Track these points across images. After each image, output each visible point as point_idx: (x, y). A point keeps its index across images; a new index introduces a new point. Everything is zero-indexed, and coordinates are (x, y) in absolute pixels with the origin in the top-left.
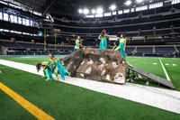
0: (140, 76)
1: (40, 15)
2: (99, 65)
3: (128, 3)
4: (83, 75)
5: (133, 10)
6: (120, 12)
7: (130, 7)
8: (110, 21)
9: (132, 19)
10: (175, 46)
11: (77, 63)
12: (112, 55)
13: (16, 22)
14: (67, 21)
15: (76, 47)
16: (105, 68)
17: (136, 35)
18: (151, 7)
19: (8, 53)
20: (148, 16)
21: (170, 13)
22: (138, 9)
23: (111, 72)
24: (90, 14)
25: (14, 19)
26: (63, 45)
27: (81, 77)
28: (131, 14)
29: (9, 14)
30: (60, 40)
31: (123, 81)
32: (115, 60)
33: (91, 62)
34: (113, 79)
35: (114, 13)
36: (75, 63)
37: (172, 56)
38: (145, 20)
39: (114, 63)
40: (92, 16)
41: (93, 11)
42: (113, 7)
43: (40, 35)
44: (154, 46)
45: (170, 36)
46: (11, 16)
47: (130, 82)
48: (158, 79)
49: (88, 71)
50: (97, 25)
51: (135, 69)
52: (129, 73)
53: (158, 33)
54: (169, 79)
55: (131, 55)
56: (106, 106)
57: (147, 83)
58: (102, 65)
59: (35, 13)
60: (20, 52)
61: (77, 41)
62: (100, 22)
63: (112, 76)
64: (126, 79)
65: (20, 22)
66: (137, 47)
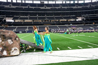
0: (30, 47)
9: (24, 7)
10: (48, 26)
12: (8, 34)
17: (27, 19)
20: (33, 8)
22: (27, 2)
23: (7, 48)
31: (17, 52)
32: (10, 38)
34: (10, 53)
35: (10, 1)
38: (31, 9)
39: (9, 41)
44: (38, 26)
45: (45, 20)
47: (23, 52)
51: (26, 43)
52: (22, 46)
53: (39, 18)
57: (35, 50)
63: (9, 51)
64: (20, 50)
66: (28, 27)
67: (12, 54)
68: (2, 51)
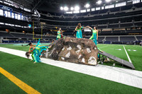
0: (108, 59)
1: (29, 11)
2: (76, 50)
3: (99, 2)
4: (63, 59)
5: (103, 8)
6: (93, 10)
7: (101, 6)
8: (85, 17)
9: (102, 14)
10: (135, 36)
11: (59, 49)
12: (87, 43)
13: (9, 16)
14: (51, 16)
15: (58, 37)
16: (81, 53)
18: (117, 5)
19: (3, 42)
20: (115, 13)
21: (132, 10)
22: (107, 7)
23: (85, 56)
24: (70, 11)
25: (8, 14)
26: (48, 35)
27: (62, 60)
28: (102, 11)
29: (4, 10)
30: (45, 31)
31: (95, 63)
32: (89, 47)
33: (70, 48)
34: (87, 62)
35: (89, 10)
36: (57, 49)
37: (133, 44)
38: (113, 16)
39: (88, 49)
40: (71, 13)
41: (72, 9)
42: (87, 5)
43: (30, 27)
44: (119, 36)
45: (132, 28)
46: (6, 12)
47: (100, 63)
48: (123, 62)
49: (68, 55)
50: (75, 19)
51: (104, 54)
52: (99, 57)
53: (122, 26)
54: (130, 61)
55: (101, 43)
56: (82, 82)
57: (114, 65)
58: (79, 51)
59: (25, 10)
60: (13, 41)
61: (59, 32)
62: (77, 17)
63: (87, 59)
64: (98, 61)
65: (13, 17)
66: (105, 36)
67: (89, 63)
68: (81, 58)
